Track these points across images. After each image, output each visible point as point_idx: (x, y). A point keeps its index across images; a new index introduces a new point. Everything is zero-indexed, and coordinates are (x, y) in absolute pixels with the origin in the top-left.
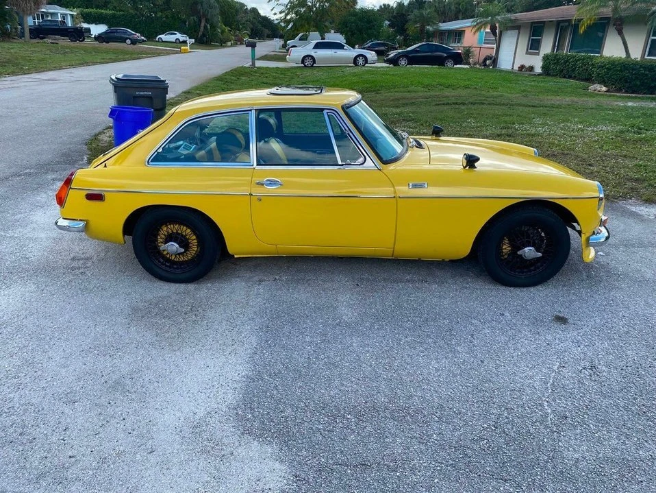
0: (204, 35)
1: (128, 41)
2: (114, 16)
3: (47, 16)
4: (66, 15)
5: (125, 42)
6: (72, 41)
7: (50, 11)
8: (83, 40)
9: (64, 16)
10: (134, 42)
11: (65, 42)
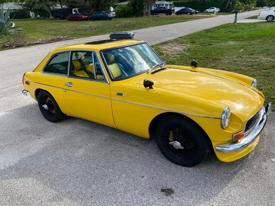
0: (228, 8)
1: (189, 13)
2: (188, 3)
3: (160, 6)
4: (168, 4)
5: (187, 14)
6: (167, 15)
7: (161, 3)
8: (171, 14)
9: (167, 5)
10: (191, 13)
11: (163, 15)
